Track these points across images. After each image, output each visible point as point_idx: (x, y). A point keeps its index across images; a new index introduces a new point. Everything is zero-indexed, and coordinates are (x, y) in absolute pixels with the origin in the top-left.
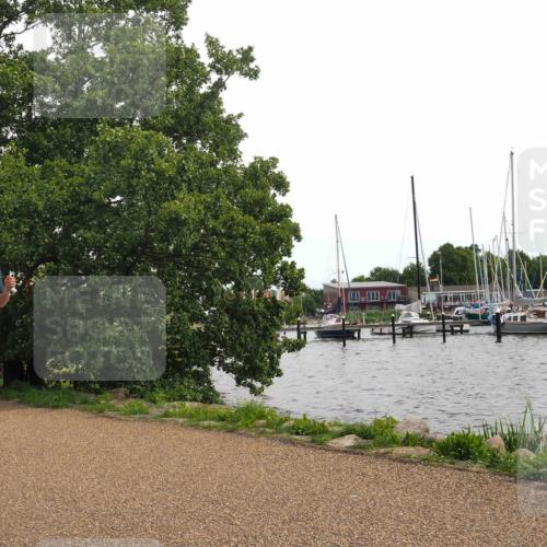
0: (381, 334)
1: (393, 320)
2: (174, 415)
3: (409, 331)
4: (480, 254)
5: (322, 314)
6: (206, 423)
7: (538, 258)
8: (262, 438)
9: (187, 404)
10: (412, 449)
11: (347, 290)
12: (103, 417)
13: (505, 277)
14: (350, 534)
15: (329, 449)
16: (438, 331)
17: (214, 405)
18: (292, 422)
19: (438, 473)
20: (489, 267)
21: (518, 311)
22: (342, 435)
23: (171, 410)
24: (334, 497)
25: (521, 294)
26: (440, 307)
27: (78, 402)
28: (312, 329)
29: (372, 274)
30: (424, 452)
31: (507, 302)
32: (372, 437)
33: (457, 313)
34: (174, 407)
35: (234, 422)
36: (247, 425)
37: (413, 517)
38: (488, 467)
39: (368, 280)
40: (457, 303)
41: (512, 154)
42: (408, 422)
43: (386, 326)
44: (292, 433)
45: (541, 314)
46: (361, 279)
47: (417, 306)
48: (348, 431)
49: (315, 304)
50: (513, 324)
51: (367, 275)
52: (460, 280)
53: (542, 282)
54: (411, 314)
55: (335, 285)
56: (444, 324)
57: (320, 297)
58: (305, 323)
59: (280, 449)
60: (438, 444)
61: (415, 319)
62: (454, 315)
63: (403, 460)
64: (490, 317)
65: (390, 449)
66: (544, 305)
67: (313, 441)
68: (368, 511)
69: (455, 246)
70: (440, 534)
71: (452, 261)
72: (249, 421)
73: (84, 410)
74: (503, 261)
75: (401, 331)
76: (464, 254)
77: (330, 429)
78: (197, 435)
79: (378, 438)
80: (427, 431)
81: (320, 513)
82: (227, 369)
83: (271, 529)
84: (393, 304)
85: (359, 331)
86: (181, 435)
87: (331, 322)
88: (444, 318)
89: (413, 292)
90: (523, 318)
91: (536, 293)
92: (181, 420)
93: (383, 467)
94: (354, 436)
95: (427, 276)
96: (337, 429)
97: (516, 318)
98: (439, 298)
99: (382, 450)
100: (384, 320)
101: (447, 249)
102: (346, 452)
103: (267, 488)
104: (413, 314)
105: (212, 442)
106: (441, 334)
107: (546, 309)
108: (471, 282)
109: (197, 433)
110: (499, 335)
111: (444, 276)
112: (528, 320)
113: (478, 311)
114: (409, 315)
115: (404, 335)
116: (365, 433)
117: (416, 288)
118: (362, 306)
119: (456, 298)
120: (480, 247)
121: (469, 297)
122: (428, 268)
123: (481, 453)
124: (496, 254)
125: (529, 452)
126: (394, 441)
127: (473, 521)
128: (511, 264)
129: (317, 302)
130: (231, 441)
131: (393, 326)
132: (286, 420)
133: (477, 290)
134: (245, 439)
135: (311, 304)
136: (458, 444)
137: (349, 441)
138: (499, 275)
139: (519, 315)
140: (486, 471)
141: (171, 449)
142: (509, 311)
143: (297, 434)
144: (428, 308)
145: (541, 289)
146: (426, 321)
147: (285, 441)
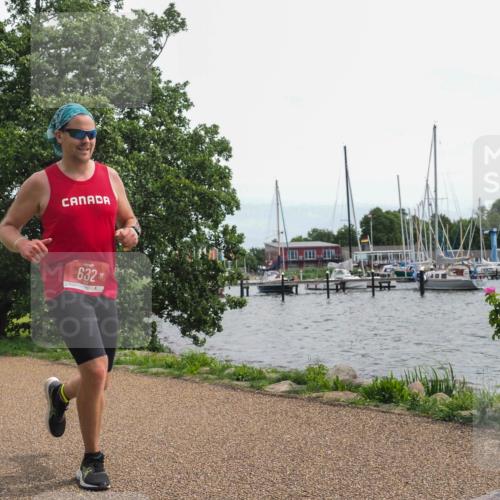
0: (316, 289)
1: (327, 276)
2: (126, 363)
3: (342, 286)
4: (408, 217)
5: (264, 270)
6: (154, 370)
7: (459, 222)
8: (206, 384)
9: (138, 353)
10: (341, 394)
11: (286, 249)
12: (59, 364)
13: (428, 238)
14: (283, 470)
15: (266, 394)
16: (368, 287)
17: (161, 353)
18: (233, 369)
19: (364, 415)
20: (414, 229)
21: (440, 269)
22: (278, 380)
23: (122, 358)
24: (270, 437)
25: (442, 254)
26: (369, 266)
27: (35, 350)
28: (254, 284)
29: (309, 235)
30: (352, 396)
31: (430, 260)
32: (305, 383)
33: (385, 271)
34: (125, 355)
35: (179, 369)
36: (192, 372)
37: (340, 455)
38: (408, 409)
39: (306, 240)
40: (386, 262)
41: (435, 127)
42: (338, 369)
43: (320, 282)
44: (233, 380)
45: (460, 272)
46: (299, 239)
47: (349, 264)
48: (284, 378)
49: (256, 262)
50: (435, 281)
51: (305, 236)
52: (388, 240)
53: (462, 243)
54: (343, 271)
55: (275, 245)
56: (373, 280)
57: (261, 256)
58: (248, 279)
59: (221, 394)
60: (364, 389)
61: (347, 276)
62: (382, 272)
63: (333, 403)
64: (414, 275)
65: (321, 394)
66: (463, 264)
67: (252, 386)
68: (300, 449)
69: (384, 211)
70: (364, 470)
71: (381, 223)
72: (194, 368)
73: (42, 358)
74: (427, 224)
75: (335, 287)
76: (392, 217)
77: (268, 375)
78: (146, 381)
79: (311, 384)
80: (355, 377)
81: (256, 452)
82: (173, 321)
83: (212, 467)
84: (326, 262)
85: (297, 286)
86: (131, 380)
87: (272, 278)
88: (373, 275)
89: (345, 252)
90: (444, 276)
91: (455, 253)
92: (131, 367)
93: (314, 410)
94: (289, 382)
95: (359, 237)
96: (274, 376)
97: (437, 276)
98: (370, 257)
99: (314, 395)
100: (319, 277)
101: (376, 212)
102: (281, 396)
103: (208, 429)
104: (345, 271)
105: (160, 387)
106: (370, 289)
107: (464, 267)
108: (398, 243)
109: (145, 378)
110: (422, 290)
111: (374, 237)
112: (448, 278)
113: (404, 269)
114: (340, 272)
115: (337, 290)
116: (299, 380)
117: (348, 248)
118: (300, 264)
119: (385, 257)
120: (407, 211)
121: (397, 256)
122: (359, 230)
123: (402, 397)
124: (421, 218)
125: (446, 396)
126: (325, 387)
127: (394, 458)
128: (434, 227)
129: (259, 260)
130: (177, 387)
131: (328, 282)
132: (228, 367)
133: (403, 250)
134: (190, 385)
135: (252, 261)
136: (383, 389)
137: (284, 386)
138: (423, 236)
139: (441, 272)
140: (407, 413)
141: (121, 394)
142: (432, 270)
143: (238, 380)
144: (359, 266)
145: (461, 250)
146: (357, 278)
147: (227, 387)
